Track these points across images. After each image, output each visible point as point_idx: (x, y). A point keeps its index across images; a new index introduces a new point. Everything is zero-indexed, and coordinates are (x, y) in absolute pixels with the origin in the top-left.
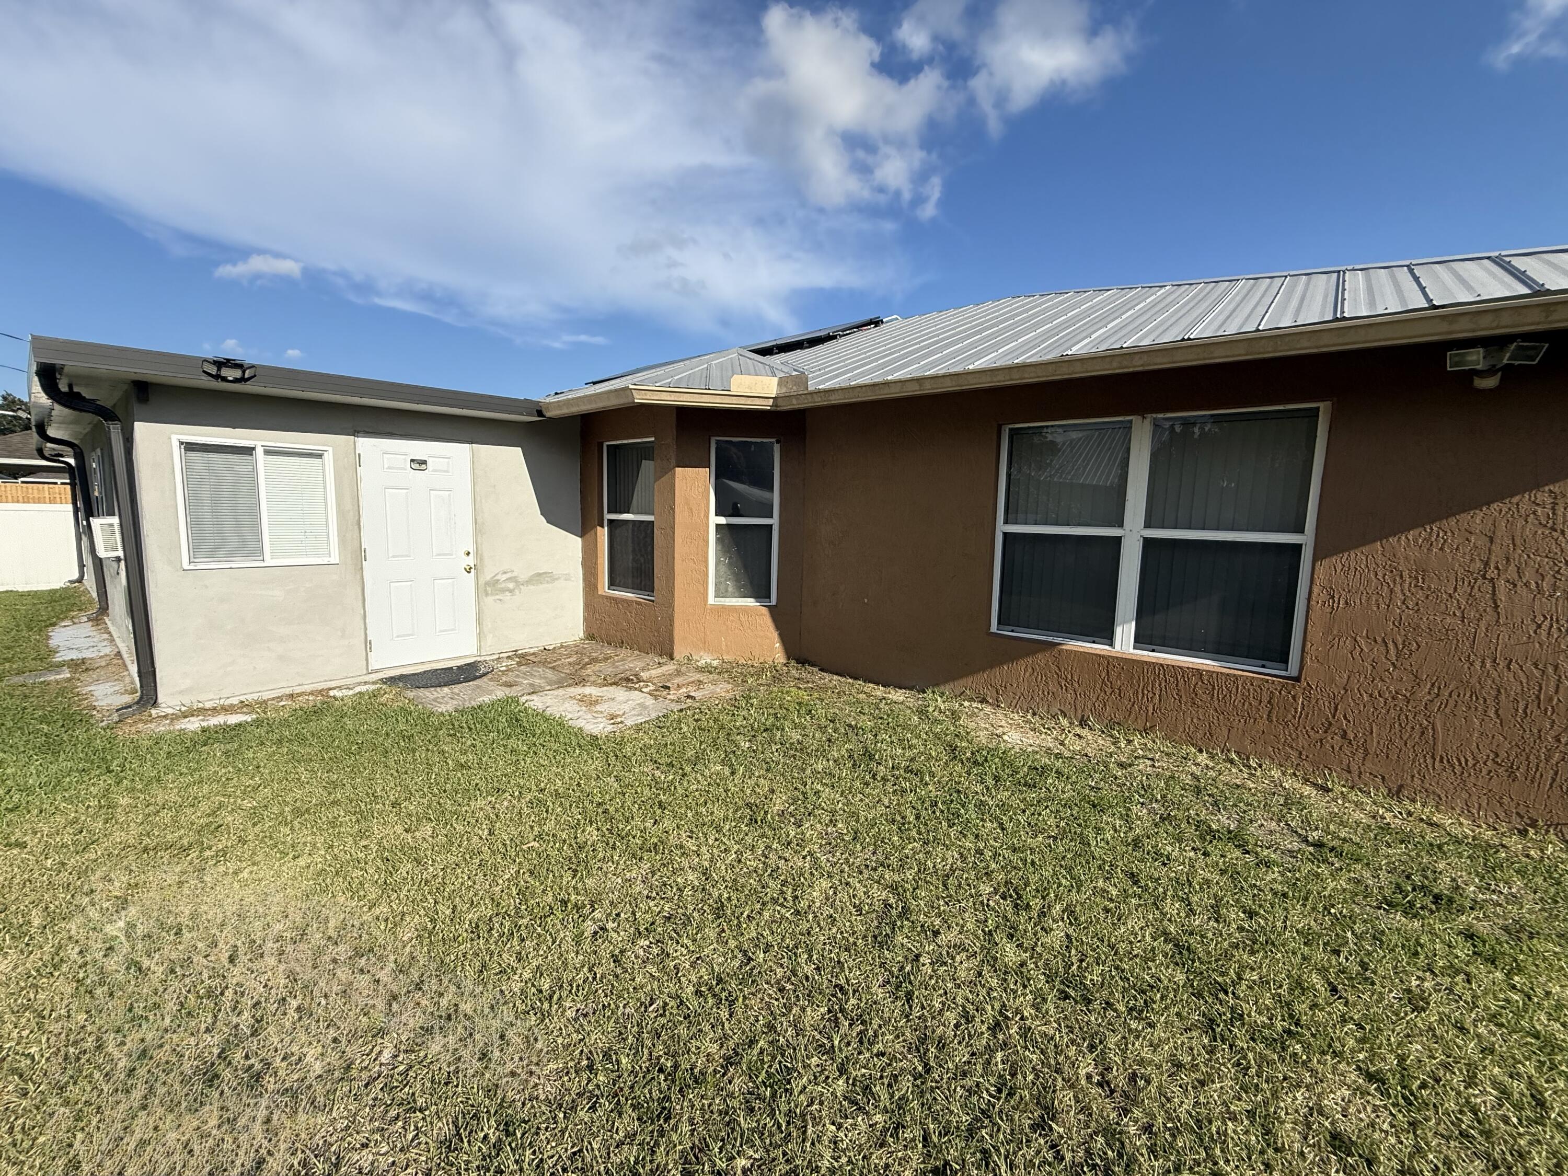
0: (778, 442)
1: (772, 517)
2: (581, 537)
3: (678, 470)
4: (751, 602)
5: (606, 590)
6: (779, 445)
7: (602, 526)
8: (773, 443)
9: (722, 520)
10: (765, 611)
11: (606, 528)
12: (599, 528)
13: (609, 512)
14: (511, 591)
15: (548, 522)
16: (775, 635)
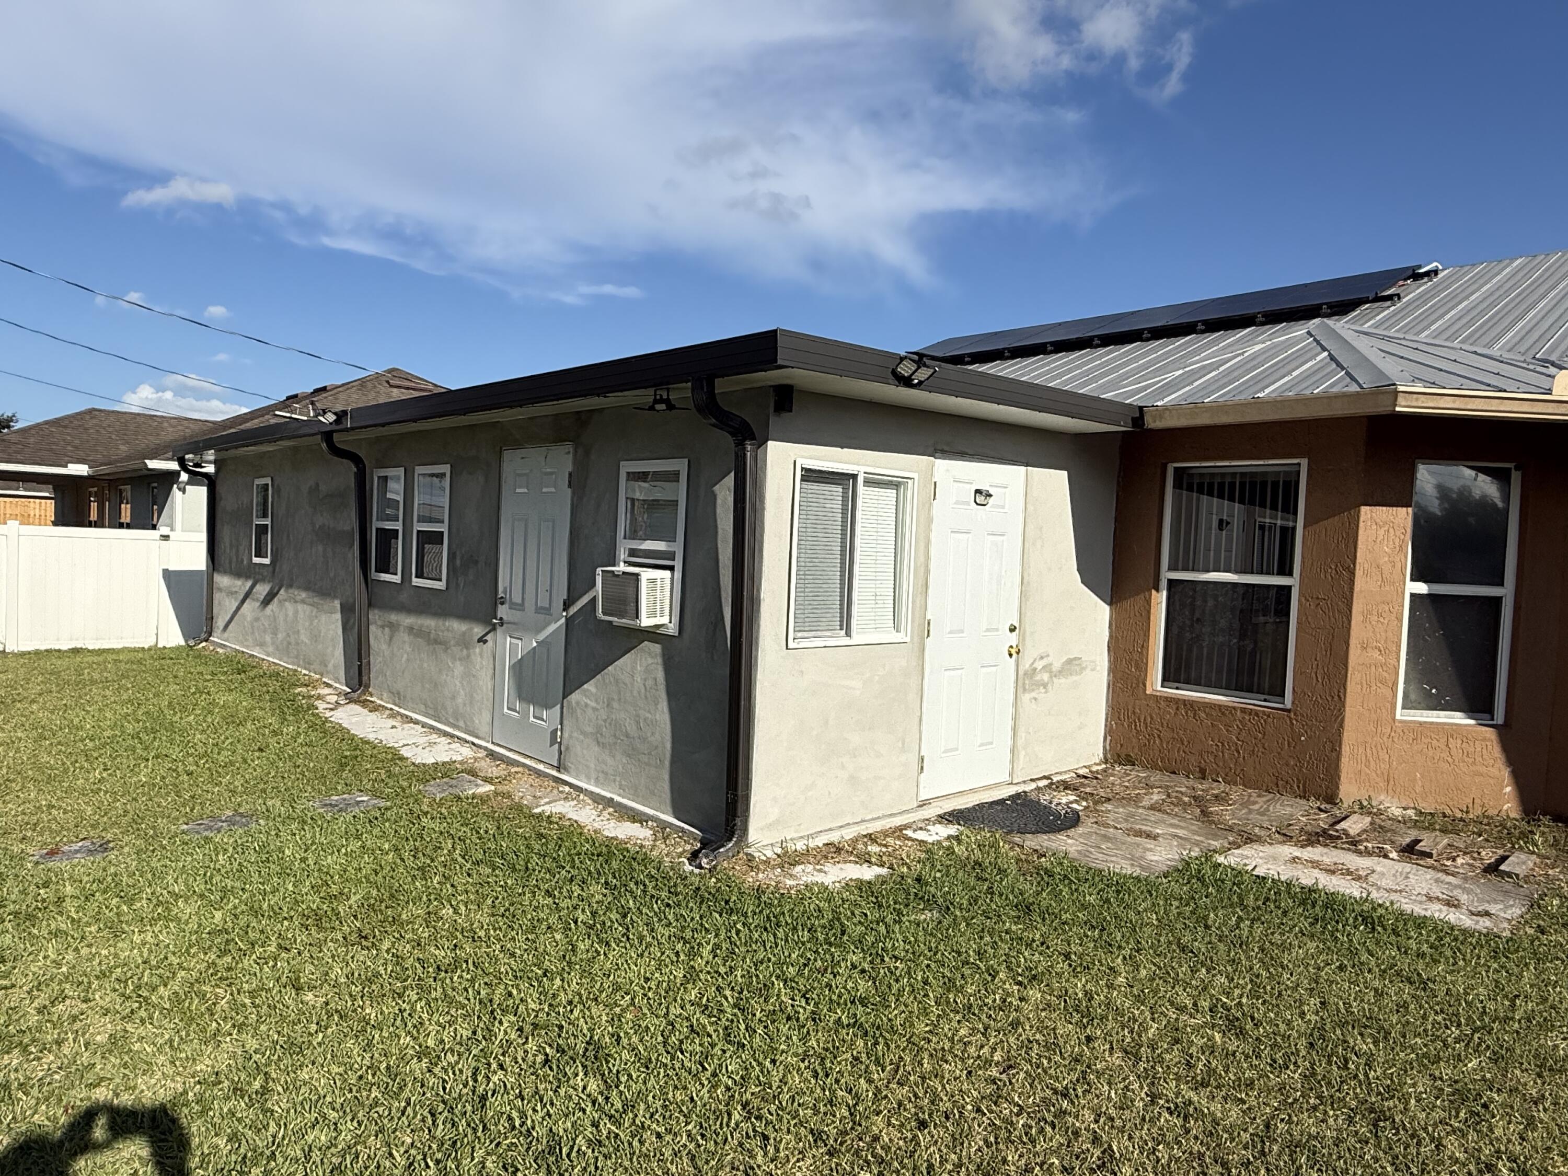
0: (1517, 469)
1: (1501, 584)
2: (1110, 604)
3: (1364, 510)
4: (1458, 718)
5: (1159, 688)
6: (1519, 473)
7: (1157, 590)
8: (1510, 469)
9: (1422, 588)
10: (1490, 733)
11: (1165, 593)
12: (1154, 592)
13: (1170, 569)
14: (1045, 686)
15: (1082, 582)
16: (1505, 773)
